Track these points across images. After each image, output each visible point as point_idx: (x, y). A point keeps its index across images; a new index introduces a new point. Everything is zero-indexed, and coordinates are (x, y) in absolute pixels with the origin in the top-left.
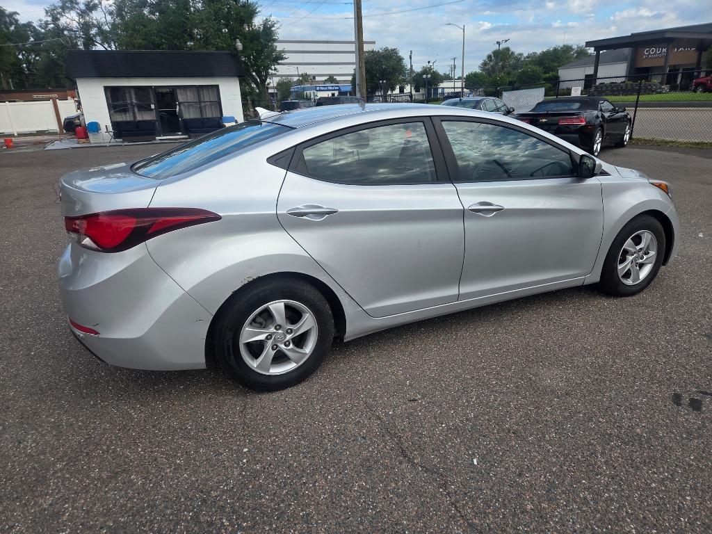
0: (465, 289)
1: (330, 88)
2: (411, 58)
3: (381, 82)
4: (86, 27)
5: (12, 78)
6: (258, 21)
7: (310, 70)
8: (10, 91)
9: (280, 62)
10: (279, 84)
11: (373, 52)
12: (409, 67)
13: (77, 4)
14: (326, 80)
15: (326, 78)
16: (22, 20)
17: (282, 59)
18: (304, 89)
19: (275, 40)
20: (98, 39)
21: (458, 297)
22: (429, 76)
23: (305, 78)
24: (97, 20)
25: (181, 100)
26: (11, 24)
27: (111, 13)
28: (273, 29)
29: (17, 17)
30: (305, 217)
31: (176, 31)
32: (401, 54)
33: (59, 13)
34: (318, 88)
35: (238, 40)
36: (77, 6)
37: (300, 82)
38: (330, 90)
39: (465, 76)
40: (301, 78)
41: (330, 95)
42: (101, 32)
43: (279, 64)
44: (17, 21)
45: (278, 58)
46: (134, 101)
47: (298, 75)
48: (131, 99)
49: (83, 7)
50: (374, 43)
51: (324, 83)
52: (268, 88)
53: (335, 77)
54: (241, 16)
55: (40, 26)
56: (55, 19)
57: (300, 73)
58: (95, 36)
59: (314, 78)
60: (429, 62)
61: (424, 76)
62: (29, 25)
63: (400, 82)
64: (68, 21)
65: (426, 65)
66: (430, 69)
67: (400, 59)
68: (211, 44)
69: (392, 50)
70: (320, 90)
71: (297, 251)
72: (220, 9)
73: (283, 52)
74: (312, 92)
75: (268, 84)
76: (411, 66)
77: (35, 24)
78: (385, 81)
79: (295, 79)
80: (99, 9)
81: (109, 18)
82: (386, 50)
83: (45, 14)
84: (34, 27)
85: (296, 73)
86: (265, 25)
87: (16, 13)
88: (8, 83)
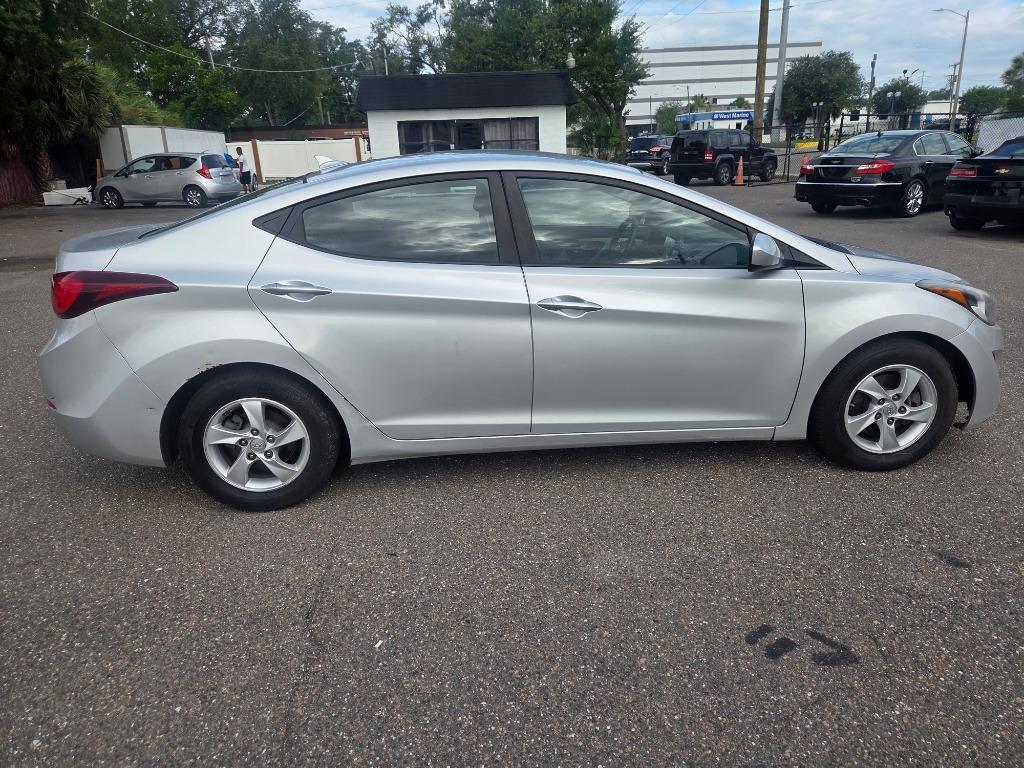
0: (541, 419)
1: (734, 116)
2: (873, 65)
3: (815, 104)
4: (415, 44)
5: (331, 110)
6: (616, 26)
7: (708, 90)
8: (326, 126)
9: (640, 80)
10: (660, 112)
11: (807, 58)
12: (868, 80)
13: (408, 14)
14: (731, 104)
15: (732, 100)
16: (349, 38)
17: (645, 76)
18: (695, 118)
19: (635, 50)
20: (427, 59)
21: (531, 428)
22: (898, 94)
23: (700, 101)
24: (428, 34)
25: (487, 138)
26: (337, 43)
27: (446, 25)
28: (635, 34)
29: (344, 35)
30: (286, 296)
31: (508, 45)
32: (856, 60)
33: (385, 28)
34: (716, 116)
35: (570, 54)
36: (407, 18)
37: (691, 108)
38: (734, 119)
39: (961, 95)
40: (692, 102)
41: (733, 126)
42: (432, 50)
43: (638, 84)
44: (343, 39)
45: (636, 76)
46: (431, 141)
47: (688, 98)
48: (428, 139)
49: (414, 18)
50: (819, 44)
51: (728, 109)
52: (624, 119)
53: (746, 99)
54: (594, 19)
55: (368, 45)
56: (382, 36)
57: (692, 95)
58: (423, 55)
59: (715, 101)
60: (905, 72)
61: (890, 94)
62: (356, 44)
63: (848, 105)
64: (396, 37)
65: (899, 76)
66: (905, 83)
67: (854, 69)
68: (549, 60)
69: (841, 55)
70: (719, 119)
71: (274, 338)
72: (568, 11)
73: (647, 66)
74: (706, 122)
75: (626, 113)
76: (873, 79)
77: (363, 43)
78: (821, 104)
79: (685, 104)
80: (433, 20)
81: (443, 31)
82: (831, 55)
83: (370, 30)
84: (362, 48)
85: (686, 95)
86: (624, 29)
87: (343, 30)
88: (325, 116)
